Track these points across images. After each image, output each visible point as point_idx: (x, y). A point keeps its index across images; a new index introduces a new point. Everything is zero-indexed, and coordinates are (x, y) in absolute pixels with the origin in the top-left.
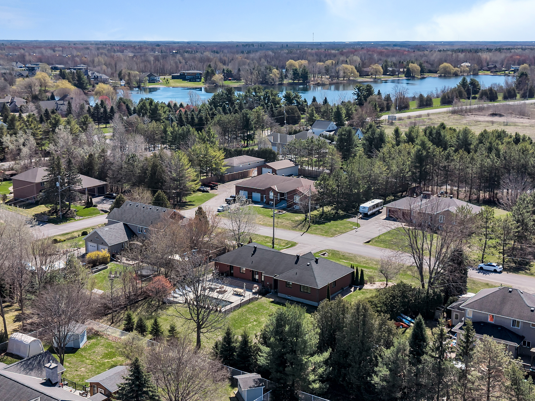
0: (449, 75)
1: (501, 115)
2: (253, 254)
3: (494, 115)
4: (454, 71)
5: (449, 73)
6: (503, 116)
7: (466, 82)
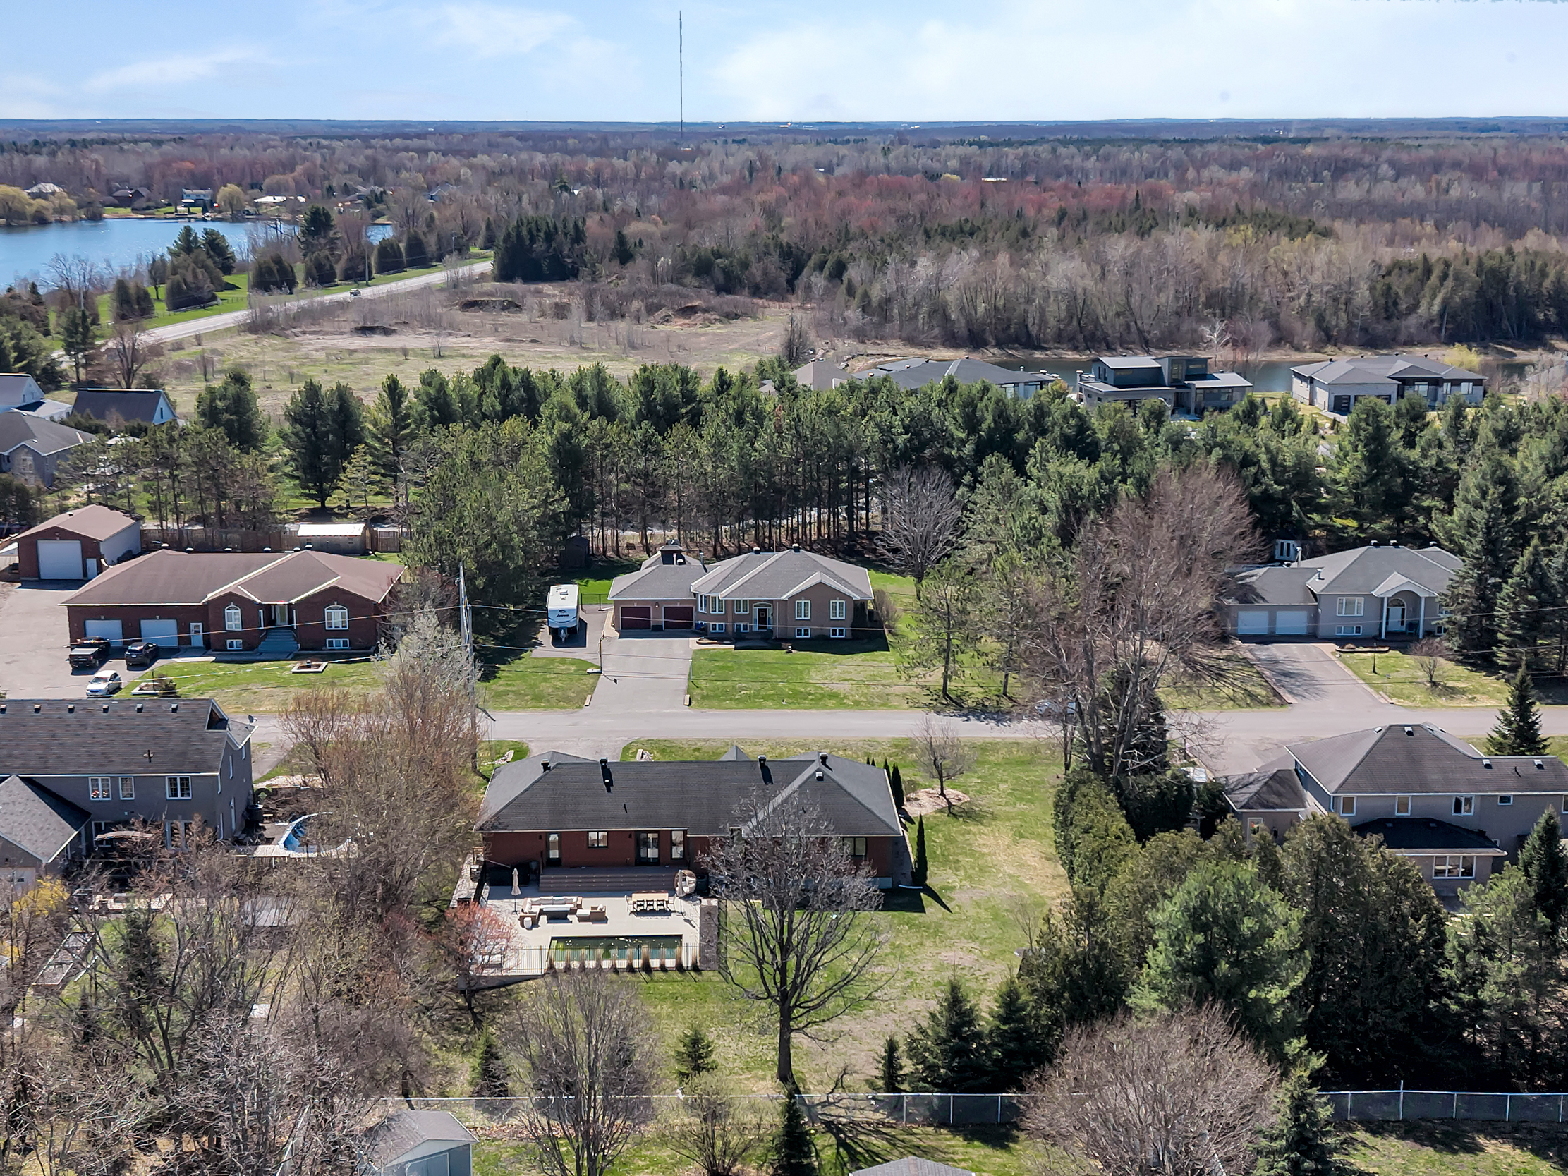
0: (22, 222)
1: (387, 332)
2: (609, 786)
3: (365, 330)
4: (34, 208)
5: (20, 215)
6: (394, 331)
7: (196, 237)
